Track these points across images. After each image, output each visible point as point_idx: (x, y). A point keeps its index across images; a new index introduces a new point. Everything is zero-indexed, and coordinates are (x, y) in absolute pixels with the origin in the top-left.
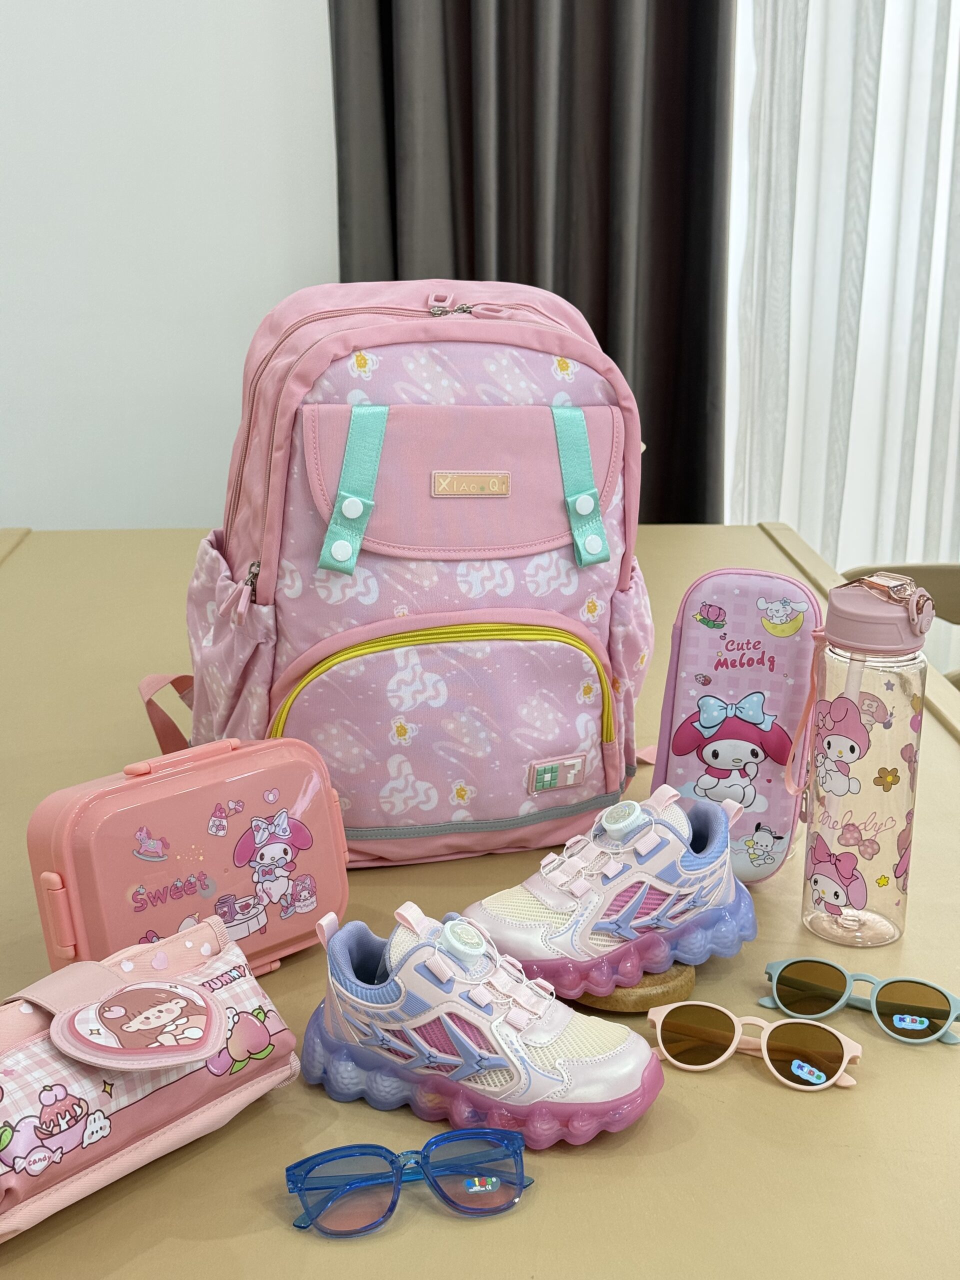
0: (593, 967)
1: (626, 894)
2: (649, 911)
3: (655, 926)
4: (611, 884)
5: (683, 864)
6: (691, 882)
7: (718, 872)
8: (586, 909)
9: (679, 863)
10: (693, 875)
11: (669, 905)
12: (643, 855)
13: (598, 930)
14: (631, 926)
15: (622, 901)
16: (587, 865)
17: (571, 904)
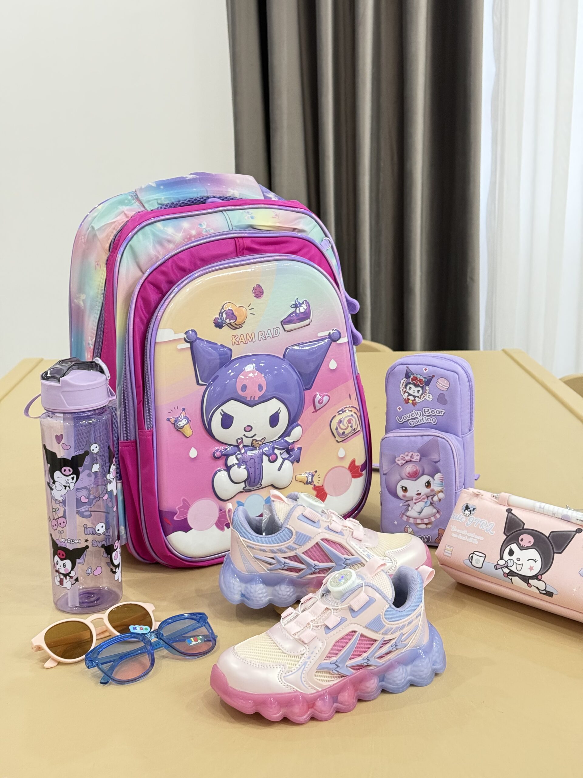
0: (318, 698)
1: (342, 640)
2: (361, 653)
3: (366, 664)
4: (332, 633)
5: (386, 616)
6: (392, 630)
7: (414, 622)
8: (312, 653)
9: (384, 617)
10: (394, 625)
11: (376, 649)
12: (356, 611)
13: (321, 669)
14: (347, 665)
15: (340, 646)
16: (315, 618)
17: (302, 649)
